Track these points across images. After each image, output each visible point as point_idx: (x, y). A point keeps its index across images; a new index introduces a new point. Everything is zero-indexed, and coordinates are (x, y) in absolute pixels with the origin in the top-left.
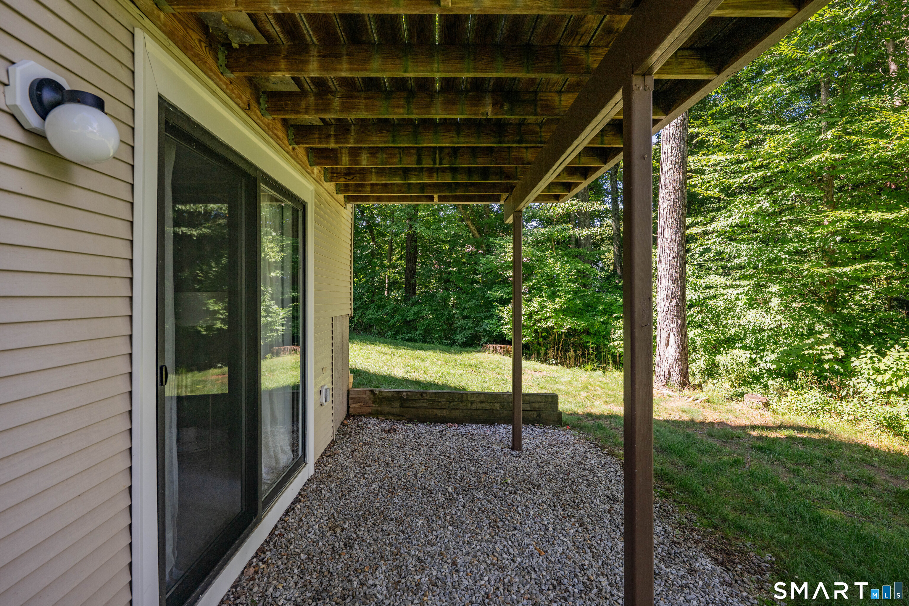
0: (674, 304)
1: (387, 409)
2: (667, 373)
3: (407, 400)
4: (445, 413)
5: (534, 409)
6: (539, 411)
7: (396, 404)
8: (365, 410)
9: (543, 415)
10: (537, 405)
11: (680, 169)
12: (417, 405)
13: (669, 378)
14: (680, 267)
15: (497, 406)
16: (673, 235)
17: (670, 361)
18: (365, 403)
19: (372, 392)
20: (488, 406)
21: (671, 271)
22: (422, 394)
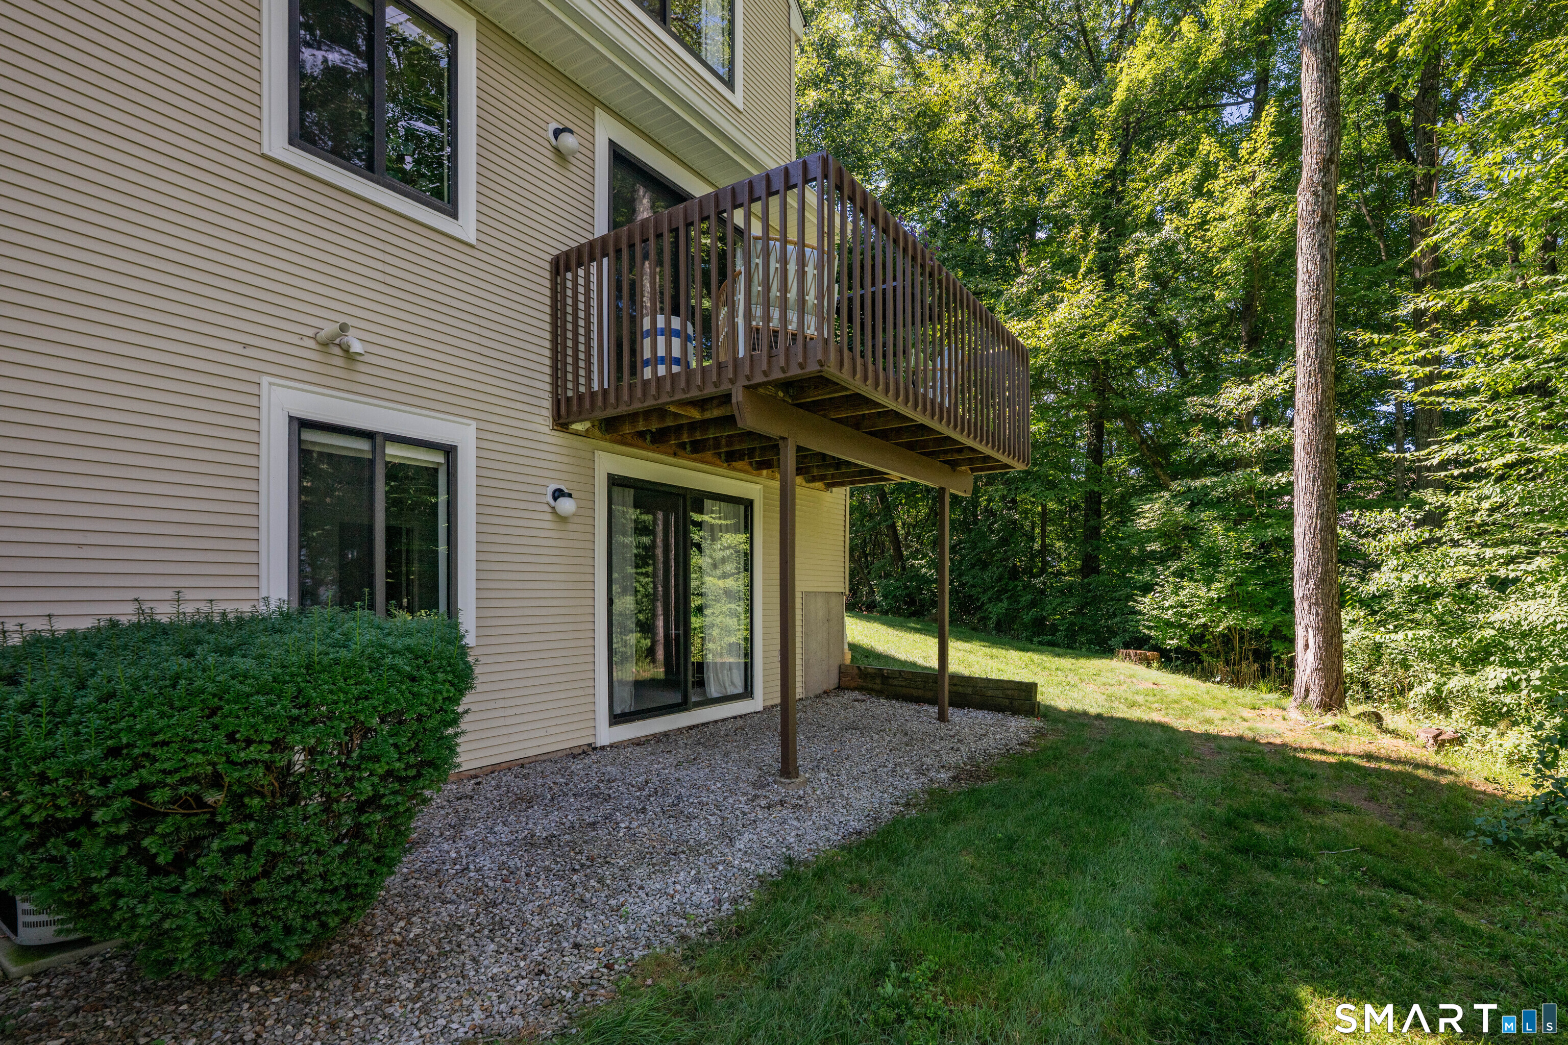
0: (1313, 586)
1: (870, 685)
2: (1303, 690)
3: (888, 677)
4: (920, 692)
5: (1007, 697)
6: (1012, 699)
7: (878, 681)
8: (853, 684)
9: (1016, 703)
10: (1009, 692)
11: (1317, 385)
12: (896, 682)
13: (1306, 696)
14: (1321, 530)
15: (969, 690)
16: (1310, 483)
17: (1308, 671)
18: (853, 678)
19: (859, 668)
20: (961, 689)
21: (1307, 538)
22: (900, 672)
